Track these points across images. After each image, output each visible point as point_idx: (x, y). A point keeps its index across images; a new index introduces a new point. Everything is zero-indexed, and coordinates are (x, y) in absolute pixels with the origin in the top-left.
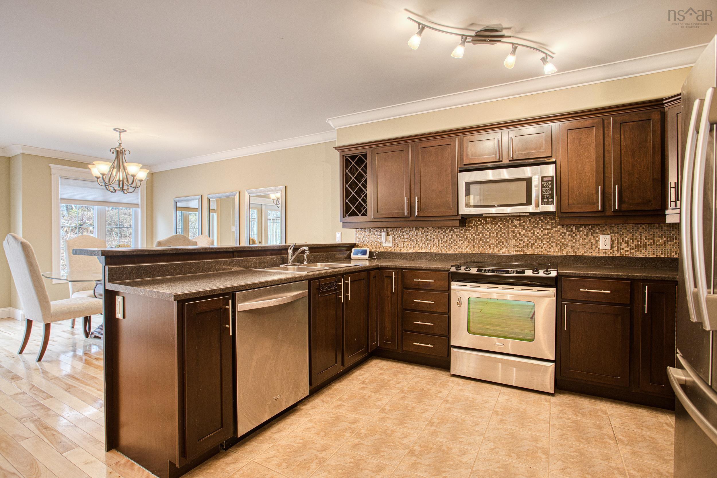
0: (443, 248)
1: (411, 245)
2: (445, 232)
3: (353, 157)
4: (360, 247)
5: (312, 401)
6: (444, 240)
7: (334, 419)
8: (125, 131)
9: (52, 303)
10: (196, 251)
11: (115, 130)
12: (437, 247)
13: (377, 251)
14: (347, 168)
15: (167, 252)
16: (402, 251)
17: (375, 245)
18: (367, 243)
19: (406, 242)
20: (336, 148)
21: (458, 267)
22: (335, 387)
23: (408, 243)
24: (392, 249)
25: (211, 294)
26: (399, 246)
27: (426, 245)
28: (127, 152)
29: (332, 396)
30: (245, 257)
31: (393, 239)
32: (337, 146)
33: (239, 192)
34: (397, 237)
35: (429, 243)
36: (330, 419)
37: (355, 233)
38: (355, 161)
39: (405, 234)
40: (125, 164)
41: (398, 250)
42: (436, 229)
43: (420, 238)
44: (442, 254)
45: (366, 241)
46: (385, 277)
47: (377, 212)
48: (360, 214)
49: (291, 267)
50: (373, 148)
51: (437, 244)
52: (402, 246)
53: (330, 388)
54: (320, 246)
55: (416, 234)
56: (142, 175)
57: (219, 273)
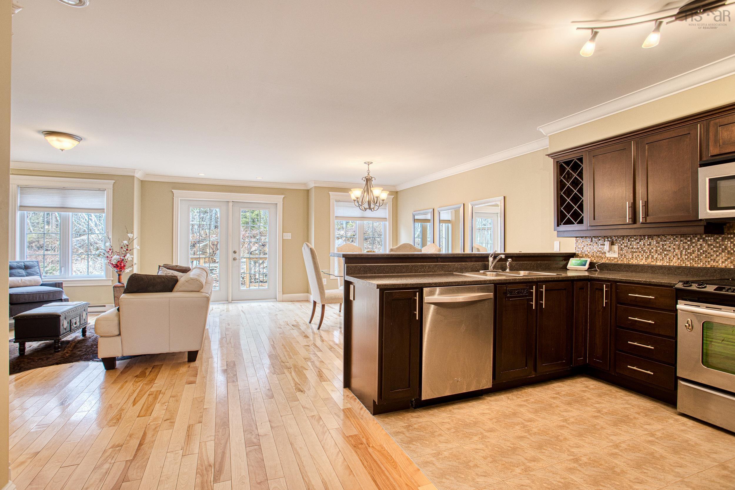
0: (688, 261)
1: (642, 256)
2: (690, 241)
3: (568, 163)
4: (580, 257)
5: (498, 395)
6: (689, 251)
7: (512, 413)
8: (372, 163)
9: (326, 291)
10: (406, 256)
11: (365, 163)
12: (678, 259)
13: (600, 262)
14: (561, 175)
15: (384, 256)
16: (630, 263)
17: (598, 255)
18: (589, 253)
19: (636, 252)
20: (548, 155)
21: (686, 283)
22: (526, 390)
23: (638, 254)
24: (618, 260)
25: (403, 287)
26: (627, 257)
27: (663, 257)
28: (373, 179)
29: (519, 396)
30: (448, 262)
31: (619, 249)
32: (549, 153)
33: (464, 204)
34: (625, 246)
35: (667, 255)
36: (507, 412)
37: (575, 241)
38: (570, 166)
39: (634, 243)
40: (372, 189)
41: (625, 262)
42: (676, 237)
43: (655, 248)
44: (685, 268)
45: (587, 251)
46: (597, 289)
47: (594, 219)
48: (576, 222)
49: (490, 273)
50: (588, 151)
51: (679, 255)
52: (631, 257)
53: (521, 390)
54: (528, 255)
55: (648, 243)
56: (384, 195)
57: (424, 274)
